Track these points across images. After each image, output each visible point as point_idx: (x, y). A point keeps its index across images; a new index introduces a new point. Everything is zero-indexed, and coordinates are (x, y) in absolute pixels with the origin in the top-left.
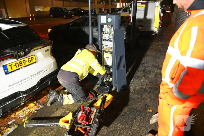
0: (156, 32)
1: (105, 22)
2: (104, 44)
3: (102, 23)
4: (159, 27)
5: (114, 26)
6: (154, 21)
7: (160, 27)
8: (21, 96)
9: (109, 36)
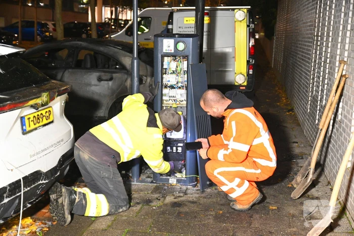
0: (241, 85)
1: (171, 50)
2: (165, 95)
3: (164, 51)
4: (248, 74)
5: (190, 57)
6: (234, 57)
7: (251, 72)
8: (41, 182)
9: (177, 78)
